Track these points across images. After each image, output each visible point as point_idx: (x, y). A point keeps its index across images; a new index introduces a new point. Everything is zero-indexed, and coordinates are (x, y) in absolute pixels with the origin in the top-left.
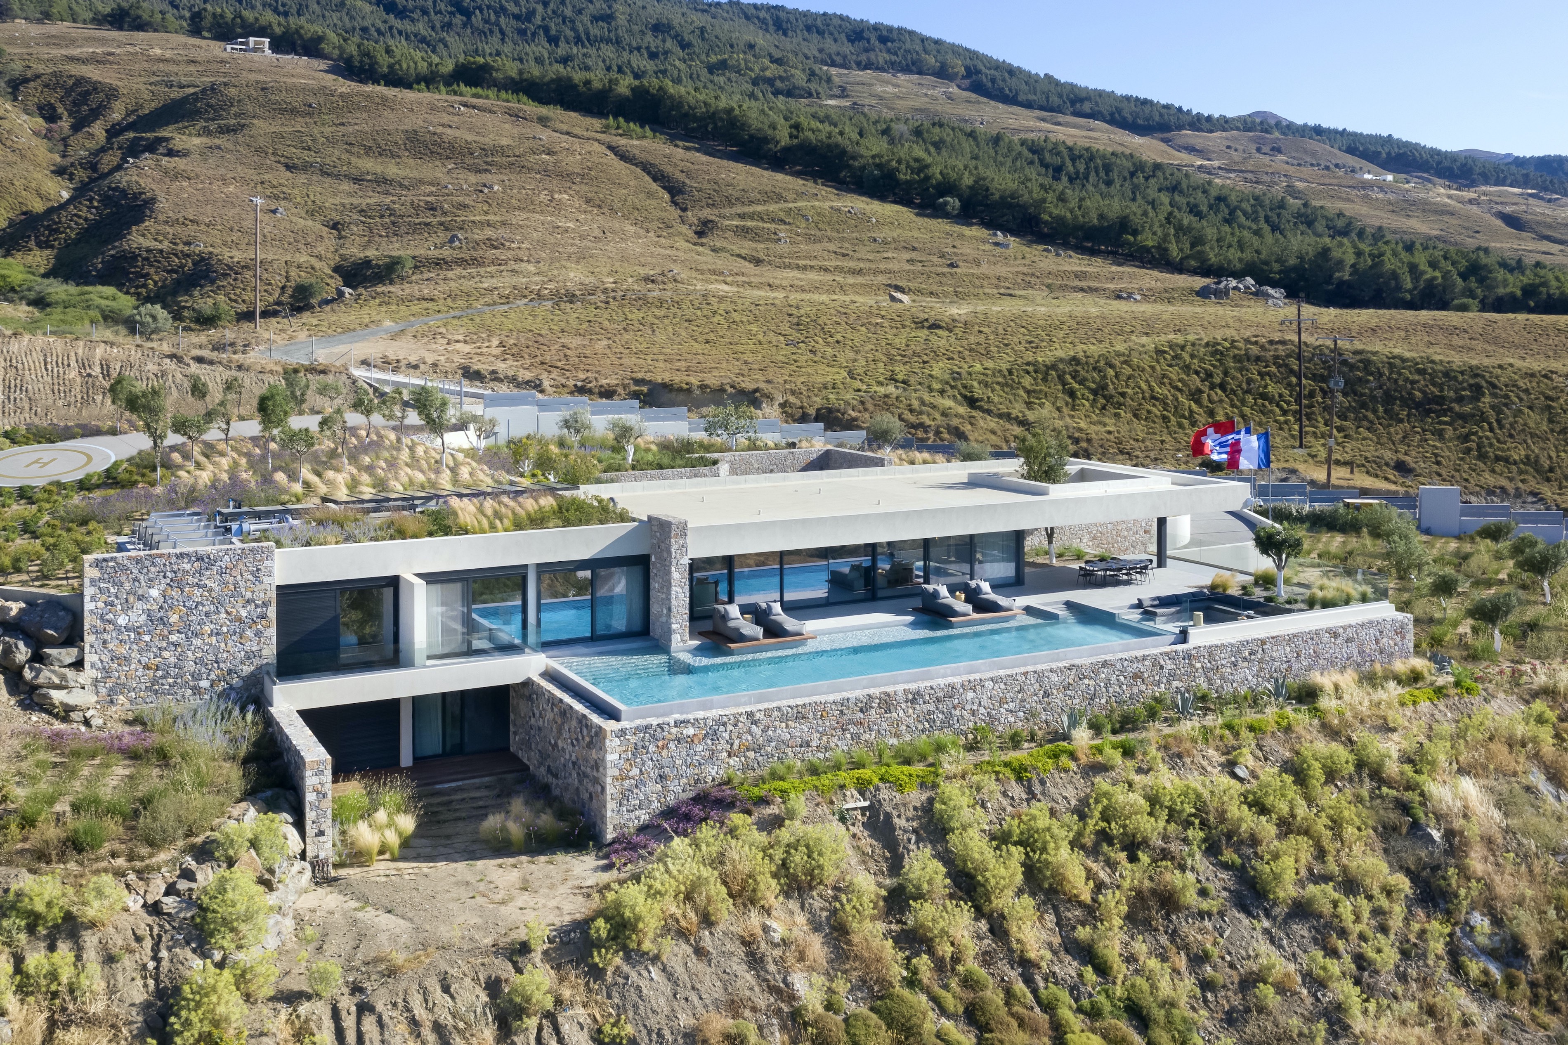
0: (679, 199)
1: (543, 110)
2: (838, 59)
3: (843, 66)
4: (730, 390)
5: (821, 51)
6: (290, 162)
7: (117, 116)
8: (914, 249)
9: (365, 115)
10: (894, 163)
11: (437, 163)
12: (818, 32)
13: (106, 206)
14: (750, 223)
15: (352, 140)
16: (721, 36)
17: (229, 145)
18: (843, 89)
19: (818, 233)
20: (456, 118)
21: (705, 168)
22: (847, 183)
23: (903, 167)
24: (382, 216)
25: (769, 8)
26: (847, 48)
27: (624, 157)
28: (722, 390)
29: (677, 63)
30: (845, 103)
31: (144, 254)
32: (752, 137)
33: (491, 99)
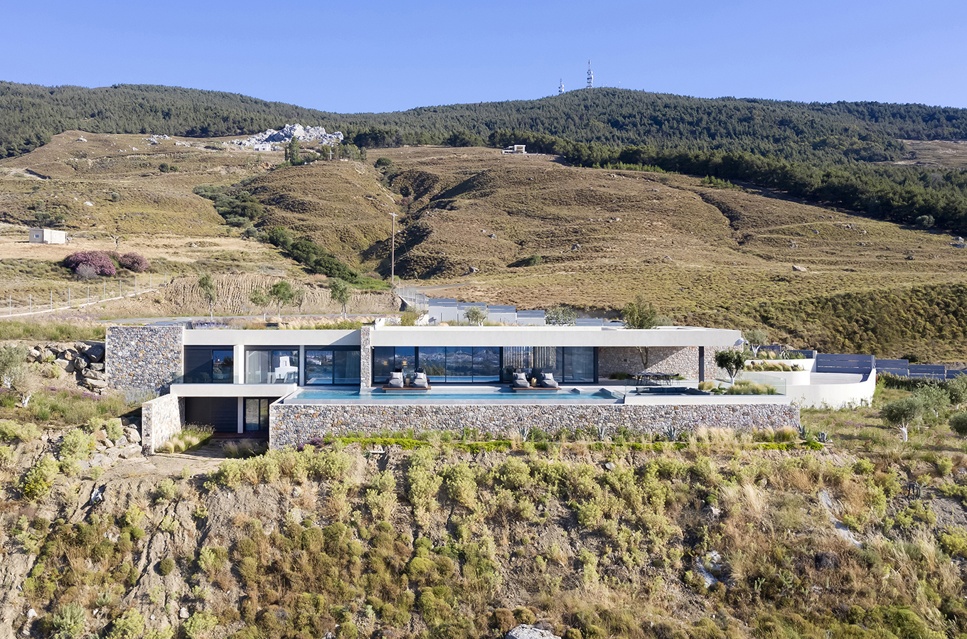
0: (735, 223)
1: (667, 175)
2: (913, 134)
3: (917, 138)
4: (607, 309)
5: (901, 129)
6: (510, 210)
7: (436, 191)
8: (888, 249)
9: (558, 183)
10: (891, 195)
11: (591, 207)
12: (901, 117)
13: (410, 236)
14: (775, 236)
15: (547, 196)
16: (825, 125)
17: (482, 203)
18: (913, 153)
19: (821, 241)
20: (610, 182)
21: (757, 204)
22: (859, 210)
23: (897, 197)
24: (548, 237)
25: (866, 104)
26: (921, 126)
27: (707, 199)
28: (603, 309)
29: (792, 144)
30: (913, 163)
31: (415, 259)
32: (796, 183)
33: (638, 170)
